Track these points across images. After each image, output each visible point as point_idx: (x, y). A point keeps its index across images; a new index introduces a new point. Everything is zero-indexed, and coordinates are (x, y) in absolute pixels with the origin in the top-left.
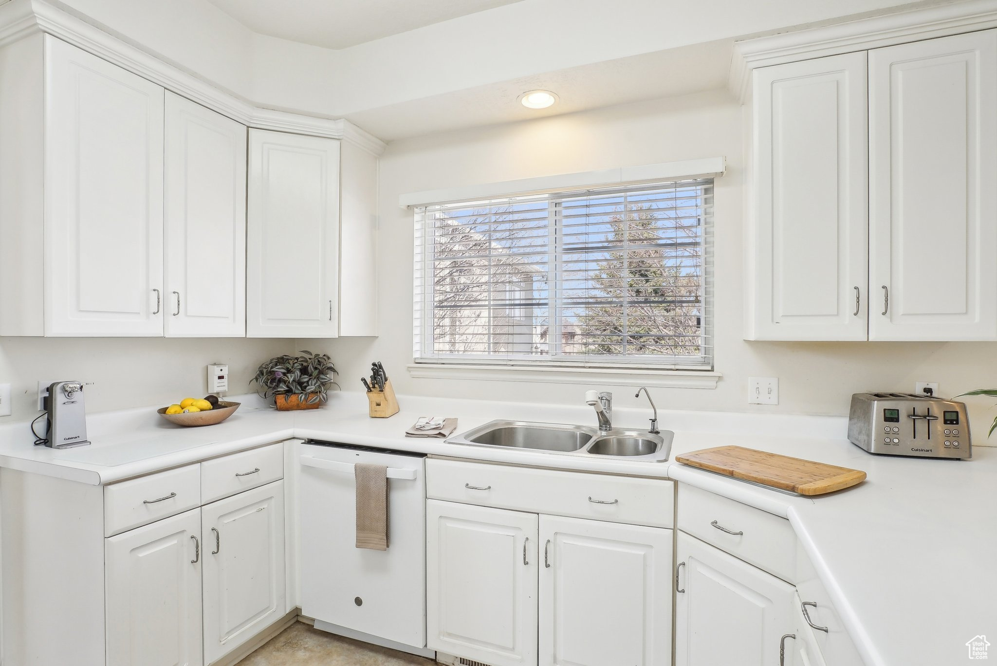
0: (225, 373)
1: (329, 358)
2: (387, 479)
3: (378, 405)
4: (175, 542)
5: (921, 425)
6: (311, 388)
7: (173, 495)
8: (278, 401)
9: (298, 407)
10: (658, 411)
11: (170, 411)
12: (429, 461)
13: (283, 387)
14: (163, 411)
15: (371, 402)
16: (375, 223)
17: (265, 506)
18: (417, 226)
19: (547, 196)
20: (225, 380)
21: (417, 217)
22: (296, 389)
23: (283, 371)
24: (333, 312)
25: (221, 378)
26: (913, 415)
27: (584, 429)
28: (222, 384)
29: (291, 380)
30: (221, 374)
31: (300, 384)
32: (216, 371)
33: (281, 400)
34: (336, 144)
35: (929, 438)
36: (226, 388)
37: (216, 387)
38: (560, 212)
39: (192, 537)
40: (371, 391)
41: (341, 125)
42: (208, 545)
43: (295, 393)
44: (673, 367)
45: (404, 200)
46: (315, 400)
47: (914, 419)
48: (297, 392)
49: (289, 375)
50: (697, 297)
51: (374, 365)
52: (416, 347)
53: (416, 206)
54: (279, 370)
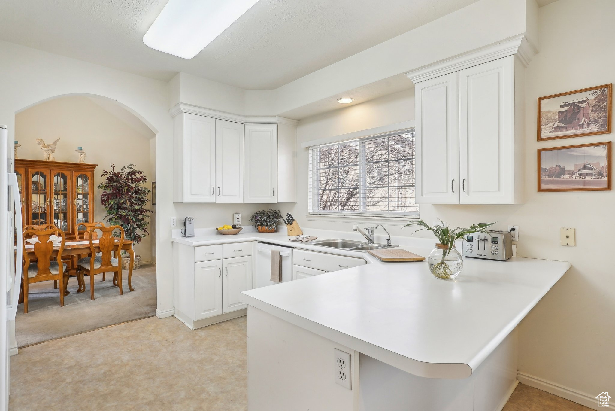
0: (240, 216)
1: (280, 212)
2: (280, 256)
3: (291, 231)
4: (214, 269)
5: (482, 244)
6: (270, 224)
7: (213, 253)
8: (259, 228)
9: (266, 231)
10: (391, 236)
11: (219, 229)
12: (294, 250)
13: (259, 223)
14: (217, 229)
15: (288, 229)
16: (295, 155)
17: (245, 264)
18: (310, 155)
19: (358, 139)
20: (240, 219)
21: (310, 151)
22: (264, 223)
23: (260, 216)
24: (275, 193)
25: (238, 218)
26: (479, 240)
27: (362, 243)
28: (238, 221)
29: (262, 220)
30: (238, 217)
31: (266, 221)
32: (236, 216)
33: (260, 227)
34: (275, 126)
35: (485, 250)
36: (240, 223)
37: (236, 222)
38: (365, 146)
39: (219, 268)
40: (287, 225)
41: (277, 118)
42: (224, 273)
43: (264, 226)
44: (404, 217)
45: (304, 145)
46: (271, 228)
47: (479, 241)
48: (265, 225)
49: (262, 218)
50: (412, 184)
51: (288, 214)
52: (310, 207)
53: (309, 147)
54: (258, 216)
